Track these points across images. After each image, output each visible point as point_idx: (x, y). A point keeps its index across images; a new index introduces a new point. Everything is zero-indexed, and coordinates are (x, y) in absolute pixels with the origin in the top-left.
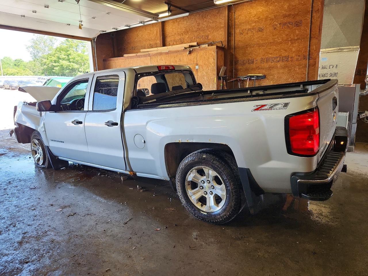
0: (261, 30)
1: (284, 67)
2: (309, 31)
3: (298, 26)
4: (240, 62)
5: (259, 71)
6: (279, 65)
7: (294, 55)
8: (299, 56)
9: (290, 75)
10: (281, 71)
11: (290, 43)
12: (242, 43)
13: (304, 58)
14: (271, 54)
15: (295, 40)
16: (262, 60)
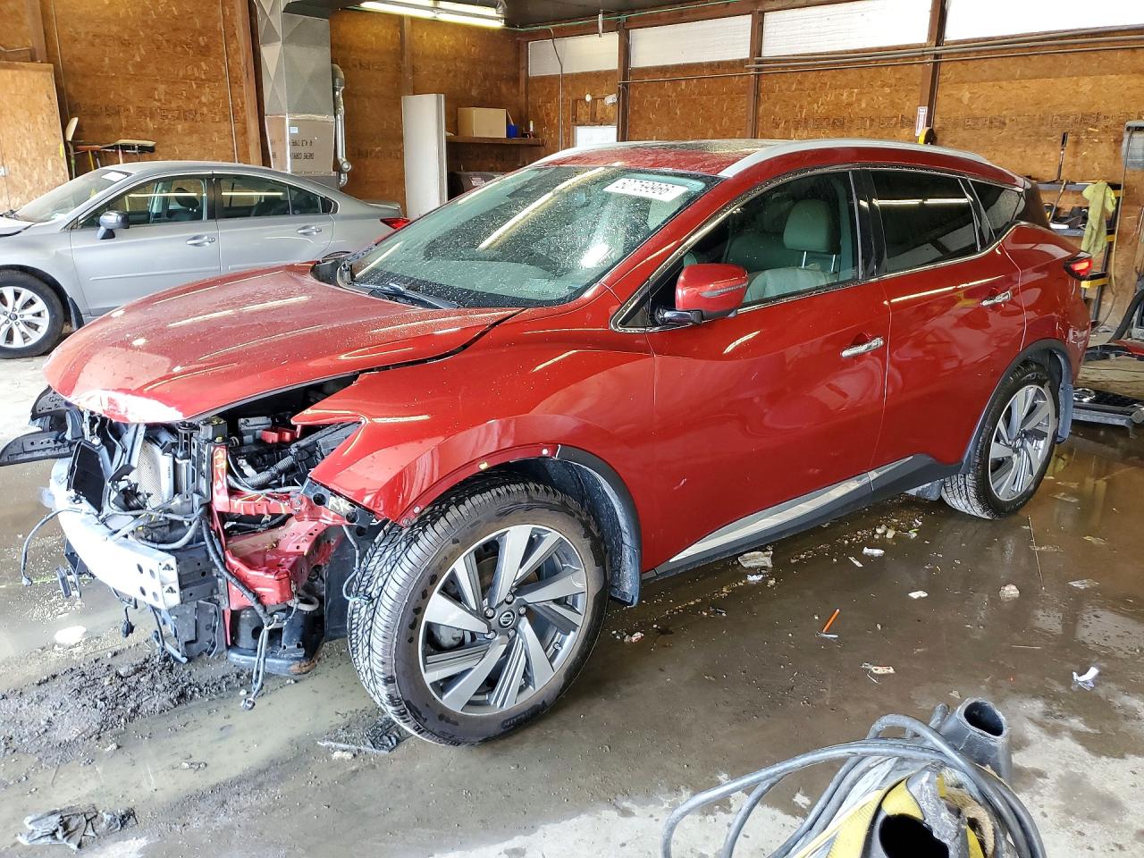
0: (125, 44)
1: (191, 132)
2: (224, 69)
3: (203, 55)
4: (83, 109)
5: (137, 134)
6: (180, 127)
7: (205, 110)
8: (215, 114)
9: (205, 149)
10: (187, 139)
11: (194, 86)
12: (82, 64)
13: (226, 117)
14: (160, 100)
15: (202, 80)
16: (141, 111)
